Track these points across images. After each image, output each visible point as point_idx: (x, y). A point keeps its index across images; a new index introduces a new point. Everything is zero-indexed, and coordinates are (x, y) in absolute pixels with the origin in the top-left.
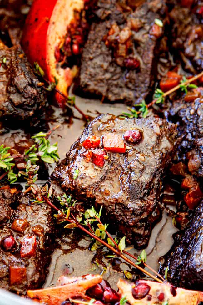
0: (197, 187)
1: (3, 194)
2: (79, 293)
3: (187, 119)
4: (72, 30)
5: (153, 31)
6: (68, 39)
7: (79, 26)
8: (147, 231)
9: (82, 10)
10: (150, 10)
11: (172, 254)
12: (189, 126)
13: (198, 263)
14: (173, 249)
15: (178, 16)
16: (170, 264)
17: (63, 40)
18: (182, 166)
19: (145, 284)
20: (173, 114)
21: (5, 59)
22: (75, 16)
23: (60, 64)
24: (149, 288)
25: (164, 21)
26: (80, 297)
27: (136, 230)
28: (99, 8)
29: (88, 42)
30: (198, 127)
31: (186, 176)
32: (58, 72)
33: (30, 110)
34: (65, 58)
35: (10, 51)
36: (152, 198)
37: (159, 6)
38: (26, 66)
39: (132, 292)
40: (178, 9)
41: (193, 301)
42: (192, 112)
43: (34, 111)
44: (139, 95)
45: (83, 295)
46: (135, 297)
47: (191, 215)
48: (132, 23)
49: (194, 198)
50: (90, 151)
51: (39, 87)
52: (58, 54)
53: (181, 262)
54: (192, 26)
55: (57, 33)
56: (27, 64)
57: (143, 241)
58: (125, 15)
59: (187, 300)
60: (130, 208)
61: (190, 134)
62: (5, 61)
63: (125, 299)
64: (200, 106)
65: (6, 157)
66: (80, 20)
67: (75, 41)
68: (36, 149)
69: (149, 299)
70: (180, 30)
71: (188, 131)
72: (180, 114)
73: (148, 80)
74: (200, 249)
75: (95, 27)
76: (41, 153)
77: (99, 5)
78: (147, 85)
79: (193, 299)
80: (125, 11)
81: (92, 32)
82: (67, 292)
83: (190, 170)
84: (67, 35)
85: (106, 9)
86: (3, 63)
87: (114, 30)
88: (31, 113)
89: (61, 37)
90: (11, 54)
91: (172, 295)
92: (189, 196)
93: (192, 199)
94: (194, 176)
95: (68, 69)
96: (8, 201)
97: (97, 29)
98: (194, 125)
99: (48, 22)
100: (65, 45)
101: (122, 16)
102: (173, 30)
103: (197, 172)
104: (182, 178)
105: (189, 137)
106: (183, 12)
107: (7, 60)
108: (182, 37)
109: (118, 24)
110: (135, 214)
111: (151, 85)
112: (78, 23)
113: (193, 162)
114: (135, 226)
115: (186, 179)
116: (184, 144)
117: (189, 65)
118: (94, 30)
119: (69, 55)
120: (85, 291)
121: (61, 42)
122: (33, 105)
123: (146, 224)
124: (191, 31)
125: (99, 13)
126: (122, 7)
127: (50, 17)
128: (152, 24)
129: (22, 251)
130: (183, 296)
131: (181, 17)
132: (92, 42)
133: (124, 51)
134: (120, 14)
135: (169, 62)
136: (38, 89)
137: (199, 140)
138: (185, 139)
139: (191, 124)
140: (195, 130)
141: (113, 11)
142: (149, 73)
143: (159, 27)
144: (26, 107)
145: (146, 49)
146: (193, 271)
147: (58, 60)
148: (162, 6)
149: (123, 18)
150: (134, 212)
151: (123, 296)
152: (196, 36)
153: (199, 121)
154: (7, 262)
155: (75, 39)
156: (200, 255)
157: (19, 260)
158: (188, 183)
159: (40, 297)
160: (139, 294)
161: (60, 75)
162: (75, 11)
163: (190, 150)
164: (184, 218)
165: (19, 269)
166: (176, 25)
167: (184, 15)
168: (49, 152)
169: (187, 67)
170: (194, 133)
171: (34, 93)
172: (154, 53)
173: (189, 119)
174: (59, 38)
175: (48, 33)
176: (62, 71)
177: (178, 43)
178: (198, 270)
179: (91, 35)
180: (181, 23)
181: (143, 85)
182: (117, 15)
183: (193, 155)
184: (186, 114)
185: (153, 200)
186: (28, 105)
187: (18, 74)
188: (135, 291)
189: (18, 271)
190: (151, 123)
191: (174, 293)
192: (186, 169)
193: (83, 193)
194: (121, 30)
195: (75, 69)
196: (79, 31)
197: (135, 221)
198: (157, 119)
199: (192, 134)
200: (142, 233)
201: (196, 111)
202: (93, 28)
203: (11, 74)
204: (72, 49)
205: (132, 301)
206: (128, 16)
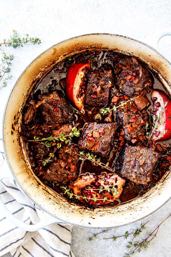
0: (123, 141)
2: (89, 184)
5: (108, 86)
6: (80, 89)
10: (107, 78)
23: (79, 98)
28: (89, 80)
32: (78, 101)
39: (104, 184)
44: (105, 105)
48: (101, 83)
52: (77, 96)
55: (76, 90)
62: (60, 106)
67: (83, 90)
69: (109, 185)
76: (74, 134)
79: (122, 183)
80: (98, 79)
85: (92, 80)
87: (95, 87)
89: (78, 90)
90: (62, 103)
92: (121, 144)
97: (90, 86)
100: (80, 92)
101: (97, 82)
109: (97, 85)
115: (120, 138)
119: (81, 94)
121: (78, 92)
124: (121, 80)
128: (108, 83)
129: (71, 170)
135: (115, 89)
137: (124, 127)
143: (110, 84)
148: (111, 76)
151: (101, 185)
152: (123, 83)
153: (123, 122)
154: (67, 173)
157: (70, 173)
159: (77, 186)
160: (106, 184)
163: (121, 128)
164: (120, 149)
173: (121, 118)
179: (88, 88)
183: (122, 130)
189: (70, 177)
190: (108, 126)
193: (88, 150)
194: (98, 87)
195: (84, 95)
196: (84, 84)
202: (88, 86)
203: (62, 111)
204: (82, 92)
205: (104, 186)
206: (99, 81)
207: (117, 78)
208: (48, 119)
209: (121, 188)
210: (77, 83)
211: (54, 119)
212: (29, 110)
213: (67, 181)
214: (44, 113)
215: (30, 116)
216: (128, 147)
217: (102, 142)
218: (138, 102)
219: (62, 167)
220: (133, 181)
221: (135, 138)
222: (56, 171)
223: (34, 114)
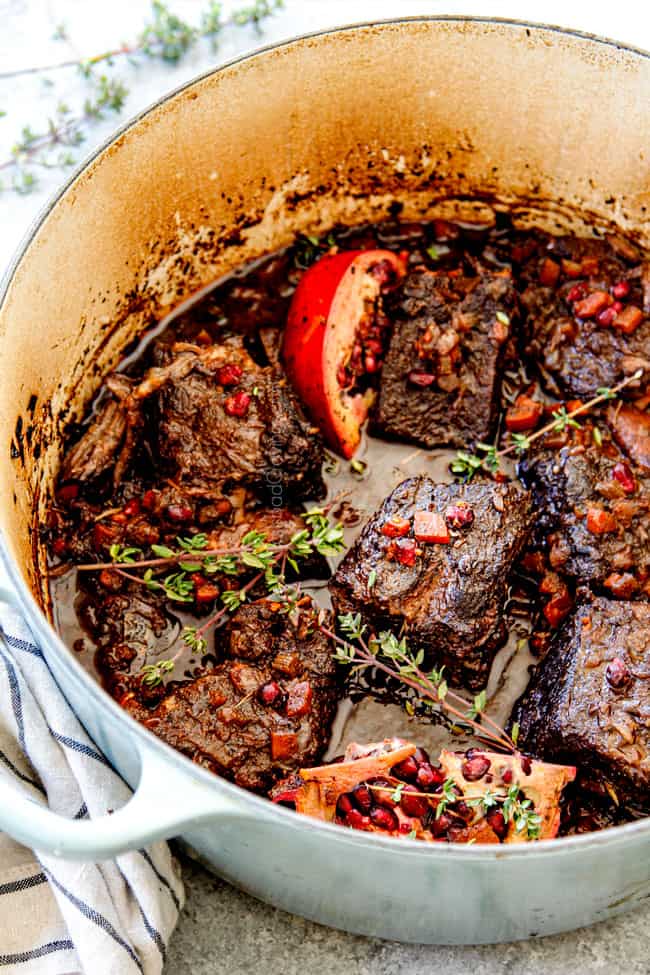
0: (564, 593)
1: (259, 613)
2: (380, 772)
3: (547, 479)
4: (363, 332)
5: (494, 333)
6: (358, 349)
7: (375, 324)
8: (485, 665)
9: (377, 298)
10: (489, 297)
11: (525, 701)
12: (552, 491)
13: (564, 724)
14: (526, 694)
15: (533, 300)
16: (521, 718)
17: (349, 352)
18: (541, 558)
19: (483, 757)
20: (525, 469)
21: (256, 389)
22: (366, 310)
23: (347, 390)
24: (488, 763)
25: (511, 315)
26: (381, 779)
27: (467, 664)
28: (406, 298)
29: (391, 352)
30: (566, 496)
31: (547, 573)
32: (343, 404)
33: (298, 472)
34: (353, 380)
35: (264, 374)
36: (492, 614)
37: (503, 290)
38: (290, 399)
39: (463, 771)
40: (533, 289)
41: (557, 782)
42: (556, 469)
43: (305, 473)
44: (475, 437)
45: (387, 776)
46: (467, 777)
47: (554, 637)
48: (459, 319)
49: (560, 609)
50: (393, 542)
51: (311, 435)
52: (342, 376)
53: (539, 717)
54: (556, 319)
55: (339, 342)
56: (291, 396)
57: (479, 680)
58: (448, 307)
59: (548, 780)
60: (458, 632)
61: (552, 505)
62: (255, 392)
63: (452, 782)
64: (568, 461)
65: (261, 550)
66: (375, 315)
67: (368, 352)
68: (308, 535)
69: (489, 781)
70: (537, 325)
71: (549, 500)
72: (537, 471)
73: (487, 412)
74: (567, 700)
75: (401, 329)
76: (316, 541)
77: (406, 292)
78: (487, 420)
79: (558, 779)
80: (448, 300)
81: (396, 337)
82: (361, 771)
83: (553, 565)
84: (355, 343)
85: (417, 299)
86: (253, 395)
87: (431, 333)
88: (300, 476)
89: (347, 347)
90: (266, 380)
91: (523, 774)
92: (552, 607)
93: (556, 611)
94: (559, 574)
95: (359, 396)
96: (266, 623)
97: (405, 331)
98: (559, 490)
99: (323, 325)
100: (353, 360)
101: (443, 309)
102: (526, 326)
103: (564, 568)
104: (541, 577)
105: (552, 510)
106: (542, 294)
107: (259, 390)
108: (539, 337)
109: (438, 322)
110: (465, 641)
111: (493, 420)
112: (372, 320)
113: (557, 552)
114: (466, 657)
115: (547, 580)
116: (543, 520)
117: (552, 383)
118: (399, 333)
119: (360, 374)
120: (389, 769)
121: (346, 357)
122: (303, 465)
123: (484, 654)
124: (555, 326)
125: (407, 305)
126: (442, 294)
127: (327, 317)
128: (493, 321)
129: (289, 707)
130: (541, 774)
131: (539, 301)
132: (396, 353)
133: (449, 367)
134: (441, 306)
135: (520, 377)
136: (310, 439)
137: (567, 516)
138: (545, 513)
139: (555, 488)
140: (561, 500)
141: (429, 303)
142: (489, 401)
143: (503, 325)
144: (290, 467)
145: (484, 361)
146: (556, 734)
147: (343, 384)
148: (508, 290)
149: (446, 311)
150: (464, 638)
151: (449, 777)
152: (563, 337)
153: (567, 485)
154: (267, 724)
155: (368, 348)
156: (567, 709)
157: (285, 721)
158: (550, 586)
159: (319, 779)
160: (473, 773)
161: (347, 408)
162: (367, 301)
163: (553, 531)
164: (543, 642)
165: (285, 736)
166: (532, 316)
167: (544, 299)
168: (330, 540)
169: (548, 387)
170: (559, 504)
171: (303, 447)
172: (497, 368)
173: (551, 480)
174: (344, 349)
175: (325, 343)
176: (349, 400)
177: (534, 347)
178: (564, 734)
179: (395, 342)
180: (538, 312)
181: (479, 421)
182: (436, 308)
183: (557, 540)
184: (547, 472)
185: (494, 617)
186: (294, 465)
187: (278, 414)
188: (467, 768)
189: (284, 739)
190: (490, 493)
191: (527, 770)
192: (547, 563)
193: (383, 608)
194: (443, 332)
195: (370, 395)
196: (375, 333)
197: (465, 651)
198: (499, 485)
199: (556, 505)
200: (477, 667)
201: (562, 470)
202: (397, 330)
203: (266, 415)
204: (364, 364)
205: (463, 783)
206: (453, 309)
207: (532, 322)
208: (192, 456)
209: (553, 810)
210: (344, 306)
211: (225, 454)
212: (100, 424)
213: (264, 768)
214: (174, 428)
215: (102, 446)
216: (589, 601)
217: (456, 566)
218: (637, 429)
219: (241, 693)
220: (620, 754)
221: (621, 571)
222: (213, 707)
223: (122, 441)
